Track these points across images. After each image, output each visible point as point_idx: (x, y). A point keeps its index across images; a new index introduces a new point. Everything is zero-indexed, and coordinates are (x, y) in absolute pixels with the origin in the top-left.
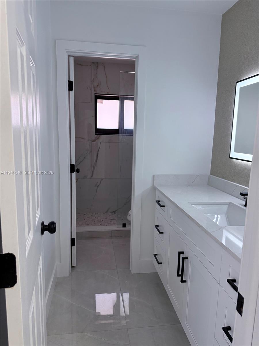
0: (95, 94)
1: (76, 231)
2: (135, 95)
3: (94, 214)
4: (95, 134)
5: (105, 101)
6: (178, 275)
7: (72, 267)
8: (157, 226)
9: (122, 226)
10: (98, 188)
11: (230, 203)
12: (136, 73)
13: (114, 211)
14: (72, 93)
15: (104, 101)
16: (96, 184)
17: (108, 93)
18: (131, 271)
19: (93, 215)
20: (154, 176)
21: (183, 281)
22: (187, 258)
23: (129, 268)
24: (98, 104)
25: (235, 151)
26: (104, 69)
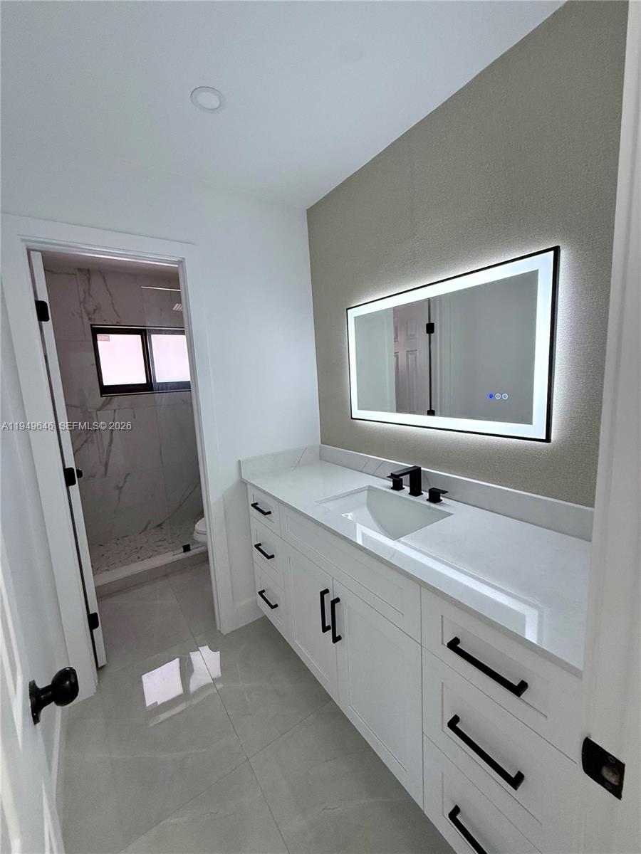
0: (91, 325)
1: (95, 585)
2: (186, 326)
3: (120, 539)
4: (102, 396)
5: (114, 338)
6: (325, 629)
7: (99, 669)
8: (257, 546)
9: (182, 550)
10: (120, 492)
11: (369, 486)
12: (182, 290)
13: (158, 526)
14: (48, 325)
15: (112, 336)
16: (117, 486)
17: (117, 323)
18: (219, 631)
19: (118, 542)
20: (239, 461)
21: (336, 639)
22: (337, 600)
23: (215, 627)
24: (100, 343)
25: (359, 408)
26: (105, 281)
